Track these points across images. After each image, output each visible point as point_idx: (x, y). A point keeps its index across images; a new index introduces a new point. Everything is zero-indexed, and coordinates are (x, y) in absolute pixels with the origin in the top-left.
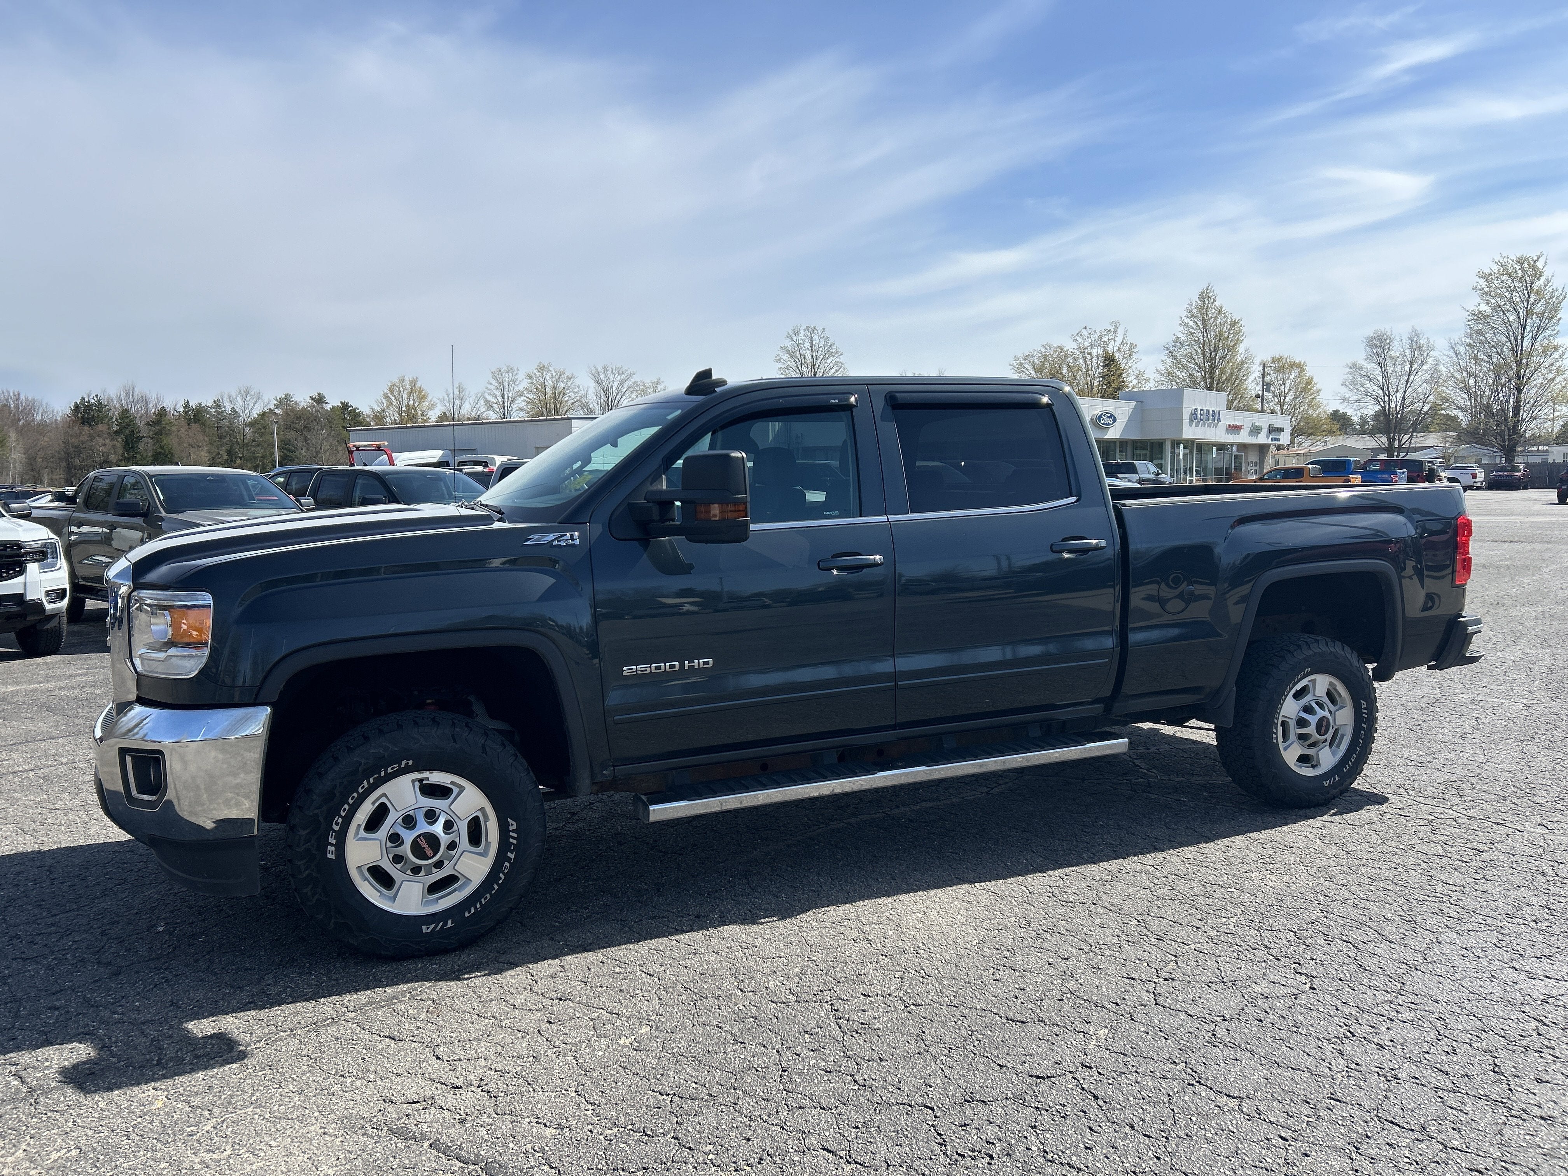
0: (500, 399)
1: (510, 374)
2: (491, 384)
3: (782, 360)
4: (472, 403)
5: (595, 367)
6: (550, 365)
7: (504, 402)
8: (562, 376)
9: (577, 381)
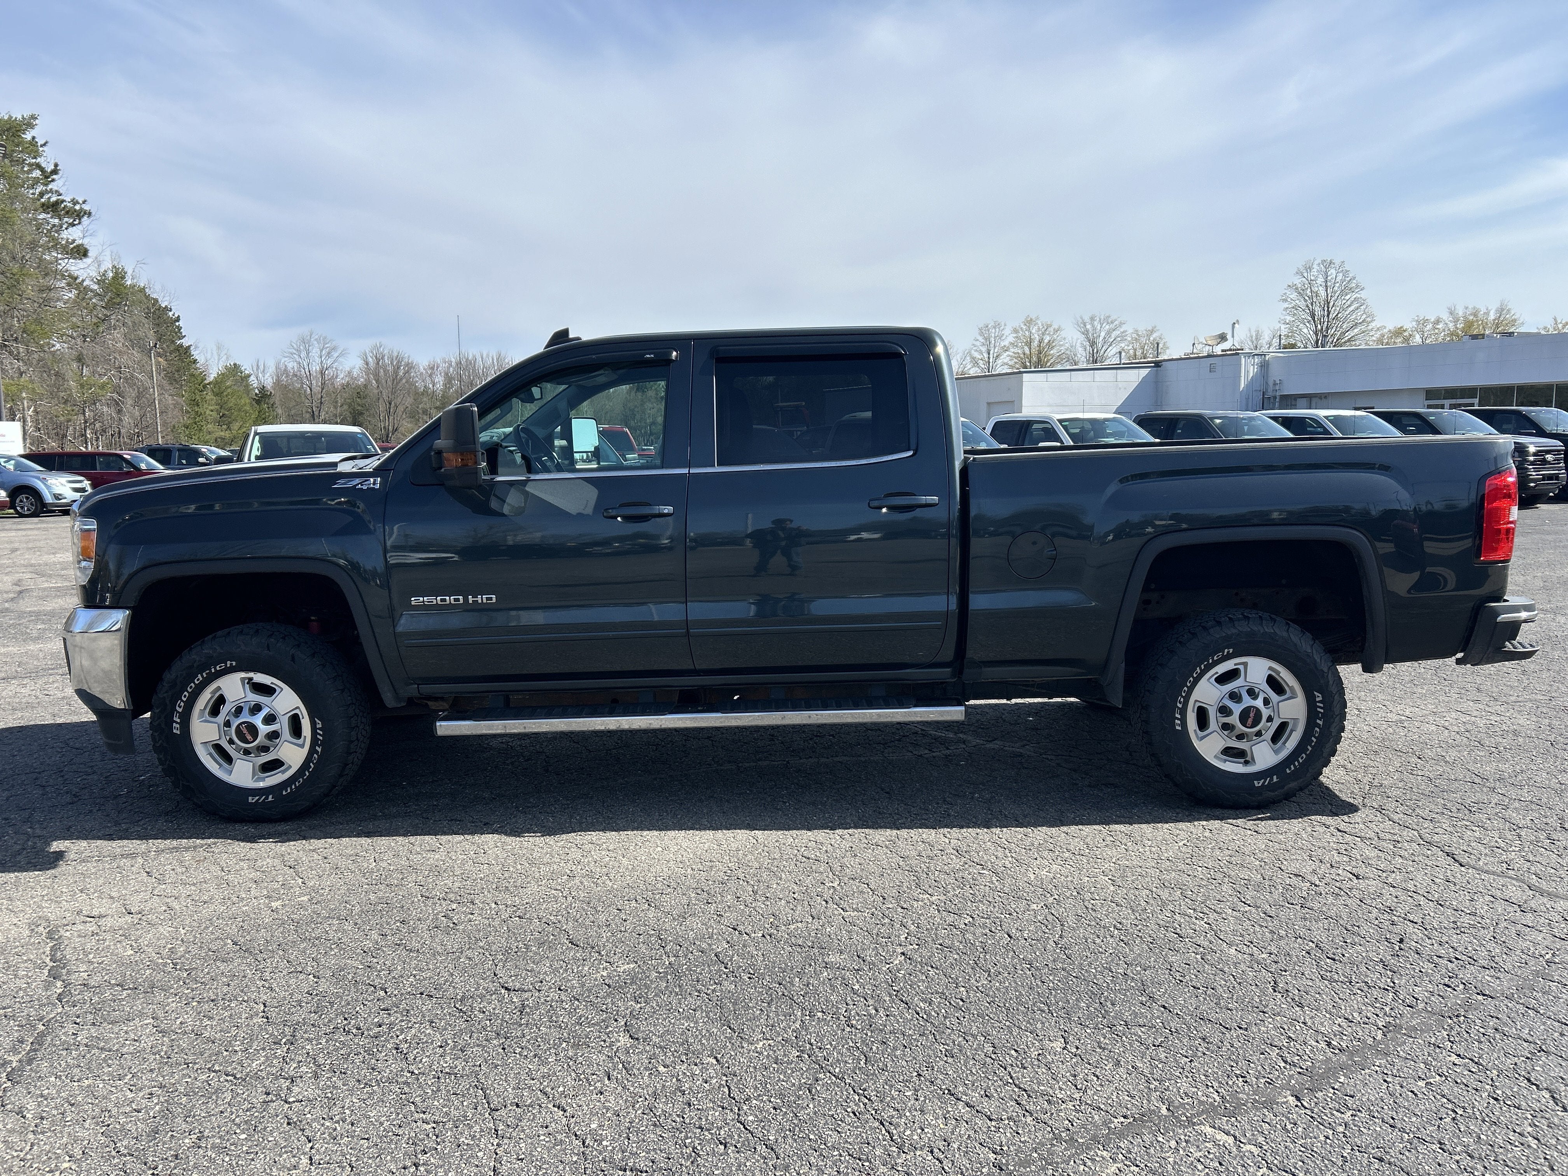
0: (986, 355)
1: (997, 330)
2: (977, 340)
3: (1289, 300)
4: (959, 360)
5: (1081, 318)
6: (1037, 318)
7: (989, 358)
8: (1049, 329)
9: (1063, 334)
